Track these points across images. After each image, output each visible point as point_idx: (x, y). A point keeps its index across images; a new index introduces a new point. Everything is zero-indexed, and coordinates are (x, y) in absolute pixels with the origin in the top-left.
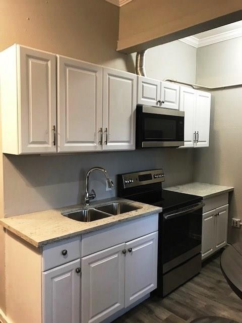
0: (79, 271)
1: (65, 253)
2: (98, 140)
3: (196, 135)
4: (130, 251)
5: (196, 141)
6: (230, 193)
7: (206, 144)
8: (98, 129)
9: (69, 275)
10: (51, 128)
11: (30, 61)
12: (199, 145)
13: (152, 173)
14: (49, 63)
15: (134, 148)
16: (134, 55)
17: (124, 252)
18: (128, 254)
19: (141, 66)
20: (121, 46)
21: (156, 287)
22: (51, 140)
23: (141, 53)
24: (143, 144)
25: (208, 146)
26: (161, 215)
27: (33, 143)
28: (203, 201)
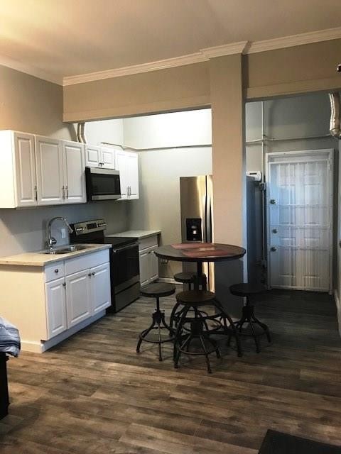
0: (64, 285)
1: (57, 271)
2: (62, 195)
3: (129, 189)
4: (93, 274)
5: (129, 194)
6: (159, 235)
7: (137, 197)
8: (62, 187)
9: (59, 287)
10: (33, 188)
11: (20, 141)
12: (132, 197)
13: (97, 222)
14: (30, 141)
15: (86, 201)
16: (76, 125)
17: (90, 275)
18: (92, 276)
19: (82, 134)
20: (66, 118)
21: (110, 305)
22: (34, 196)
23: (82, 123)
24: (93, 198)
25: (138, 198)
26: (111, 250)
27: (24, 199)
28: (139, 241)
